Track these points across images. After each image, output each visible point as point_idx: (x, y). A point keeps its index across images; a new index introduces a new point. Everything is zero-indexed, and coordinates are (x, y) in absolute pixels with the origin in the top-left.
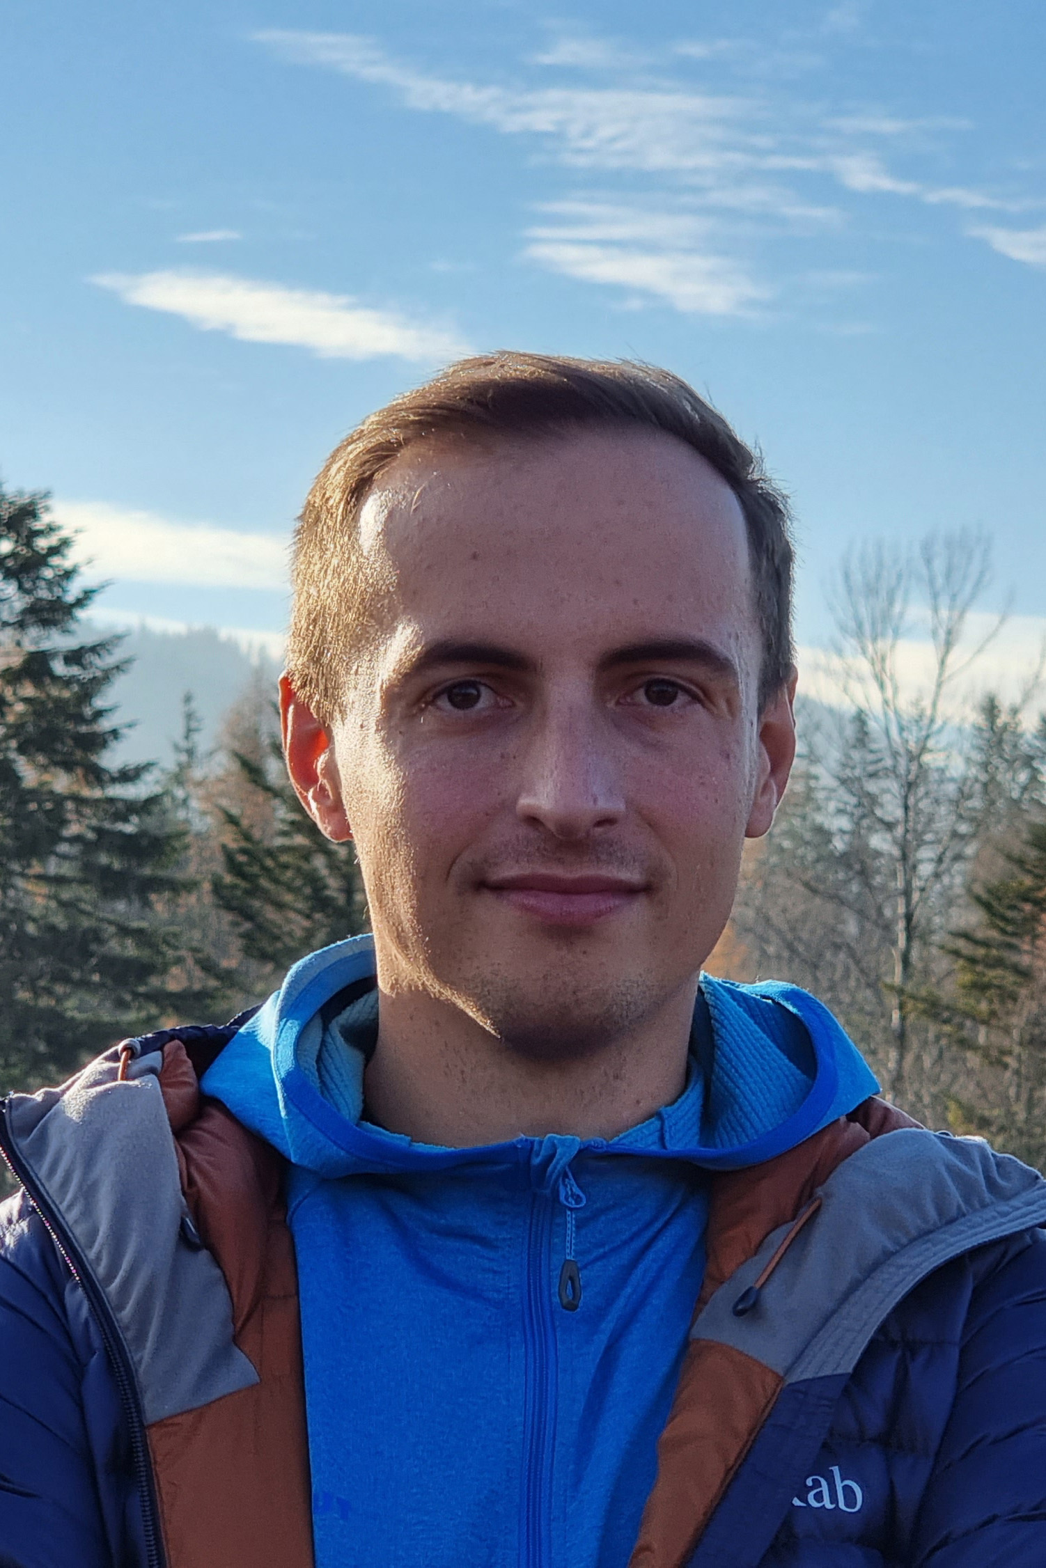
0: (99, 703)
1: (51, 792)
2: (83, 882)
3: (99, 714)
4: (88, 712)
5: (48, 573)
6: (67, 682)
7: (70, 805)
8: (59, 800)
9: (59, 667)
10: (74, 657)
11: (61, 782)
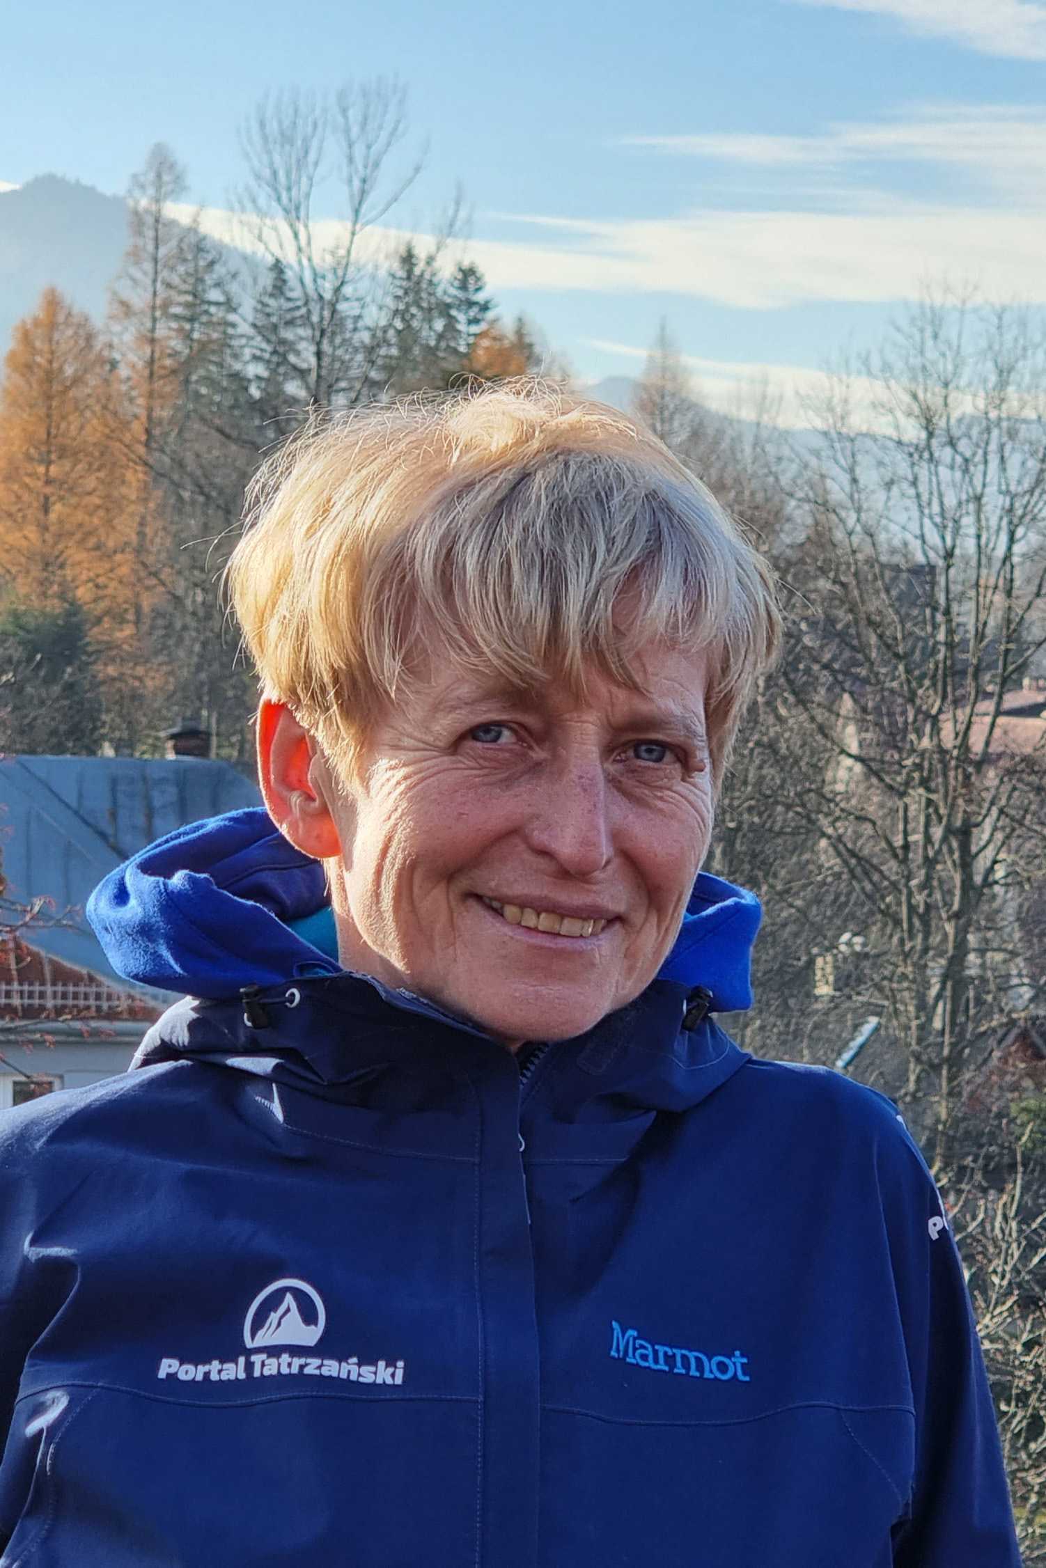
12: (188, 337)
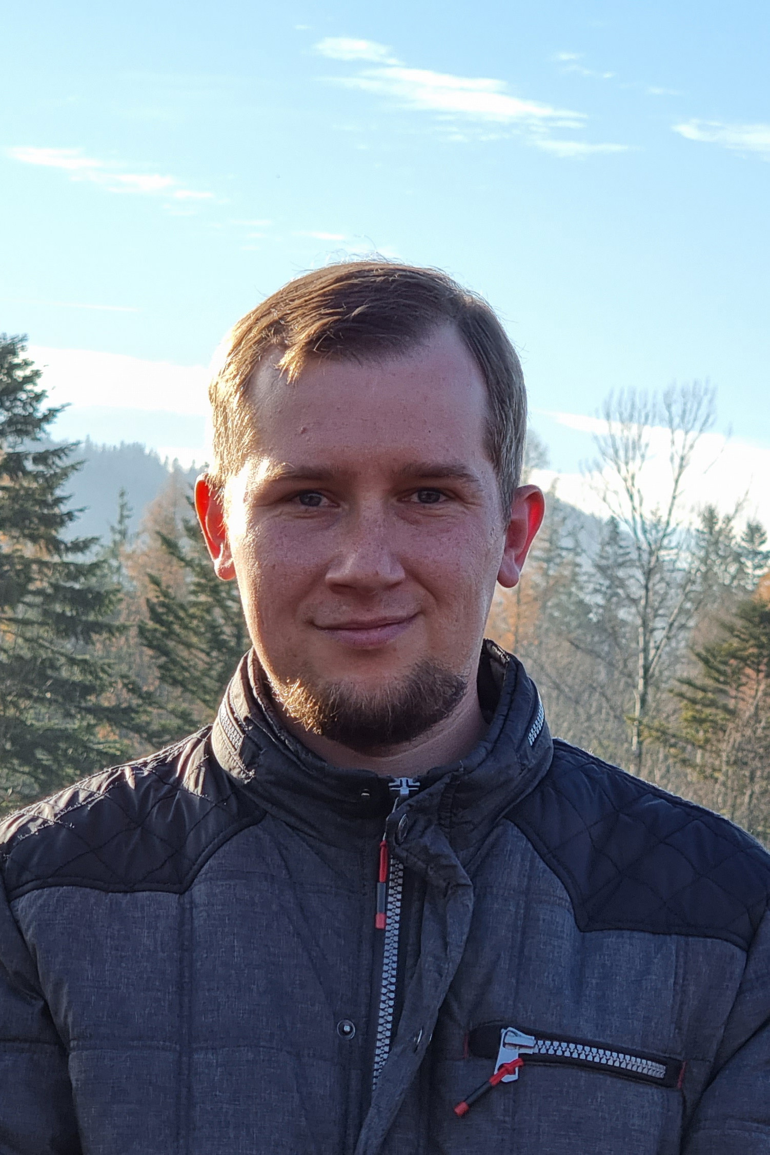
0: (58, 493)
1: (22, 557)
2: (42, 624)
3: (59, 501)
4: (50, 498)
5: (23, 396)
6: (36, 476)
7: (35, 567)
8: (27, 563)
9: (29, 465)
10: (40, 458)
11: (29, 550)
12: (545, 574)
